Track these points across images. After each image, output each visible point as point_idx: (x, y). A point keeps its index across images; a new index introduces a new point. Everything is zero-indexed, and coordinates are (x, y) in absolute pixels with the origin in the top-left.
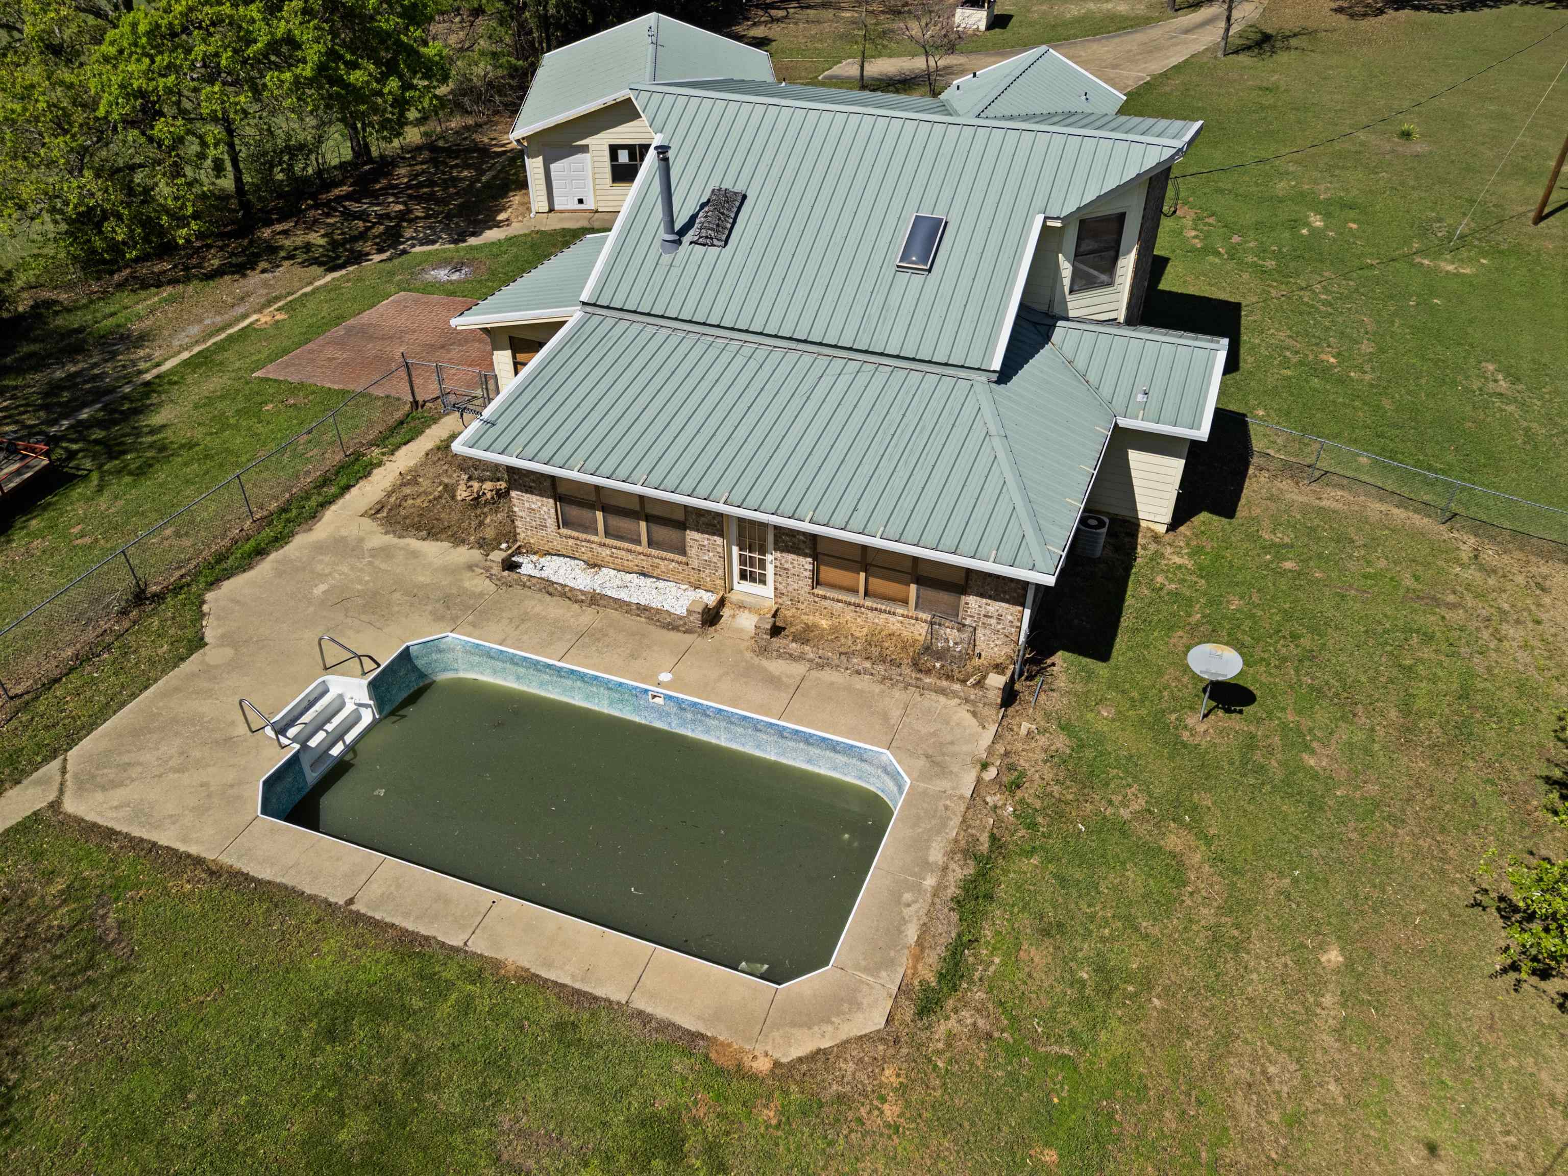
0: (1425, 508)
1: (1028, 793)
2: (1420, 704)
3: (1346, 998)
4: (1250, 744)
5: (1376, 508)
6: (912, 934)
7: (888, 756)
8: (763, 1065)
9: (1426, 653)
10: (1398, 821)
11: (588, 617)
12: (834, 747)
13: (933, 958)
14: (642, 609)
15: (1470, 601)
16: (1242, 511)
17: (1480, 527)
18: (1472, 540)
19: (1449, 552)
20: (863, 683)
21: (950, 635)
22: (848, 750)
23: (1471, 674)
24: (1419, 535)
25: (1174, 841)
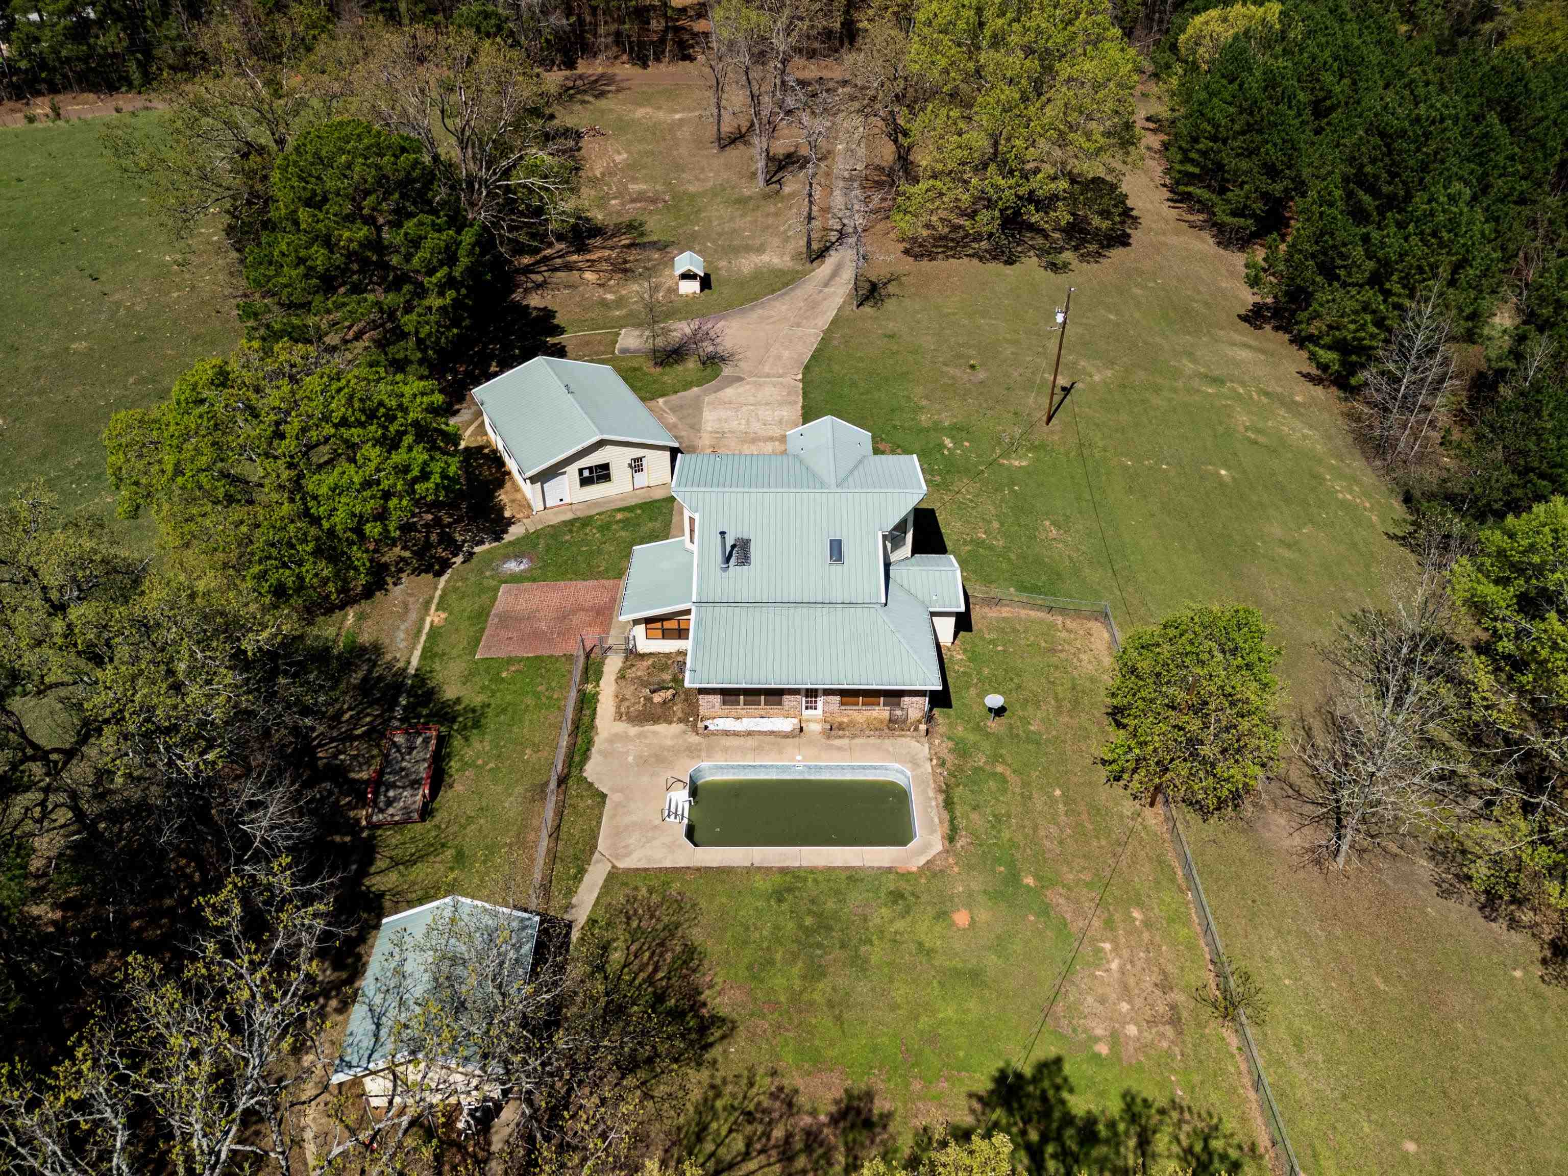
0: (1040, 608)
1: (948, 765)
2: (1061, 696)
3: (1065, 804)
4: (1011, 727)
5: (1023, 613)
6: (936, 820)
7: (897, 766)
8: (915, 869)
9: (1057, 674)
10: (1064, 742)
11: (751, 742)
12: (875, 768)
13: (946, 824)
14: (772, 733)
15: (1067, 647)
16: (974, 628)
17: (1063, 611)
18: (1060, 618)
19: (1052, 626)
20: (872, 740)
21: (899, 713)
22: (881, 767)
23: (1073, 679)
24: (1041, 621)
25: (999, 769)
